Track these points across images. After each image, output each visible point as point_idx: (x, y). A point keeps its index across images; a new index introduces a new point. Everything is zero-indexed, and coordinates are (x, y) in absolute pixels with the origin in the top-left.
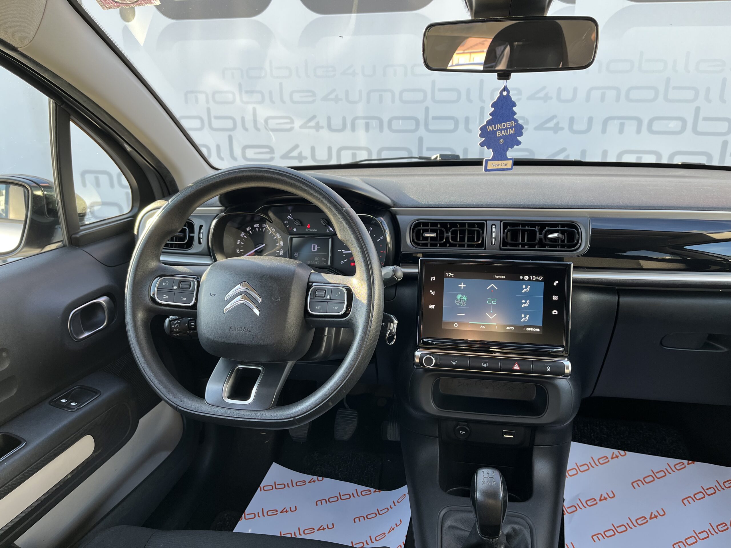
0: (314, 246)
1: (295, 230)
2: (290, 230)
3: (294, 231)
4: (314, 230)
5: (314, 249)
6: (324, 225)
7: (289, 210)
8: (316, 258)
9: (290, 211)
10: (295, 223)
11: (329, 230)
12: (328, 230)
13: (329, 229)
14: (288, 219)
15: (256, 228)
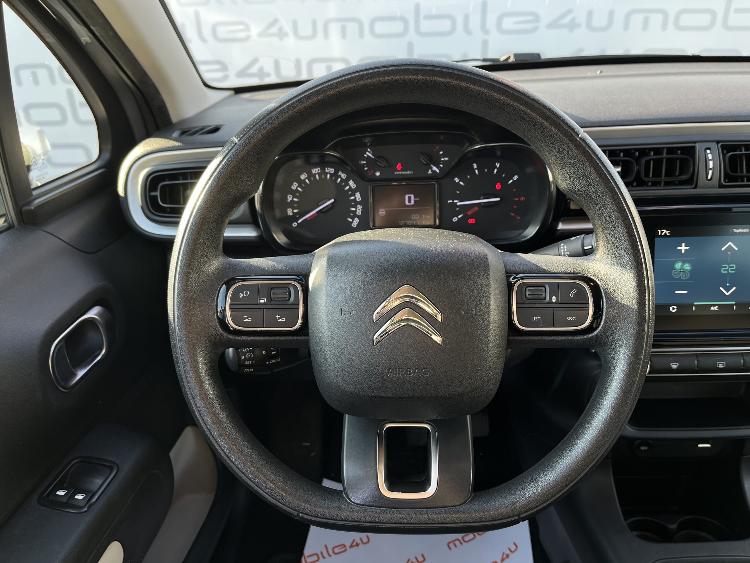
0: (410, 198)
1: (378, 174)
2: (370, 174)
3: (376, 175)
4: (408, 172)
5: (410, 201)
6: (425, 163)
7: (366, 143)
8: (413, 216)
9: (368, 144)
10: (378, 163)
11: (432, 171)
12: (430, 171)
13: (431, 168)
14: (365, 157)
15: (315, 174)
